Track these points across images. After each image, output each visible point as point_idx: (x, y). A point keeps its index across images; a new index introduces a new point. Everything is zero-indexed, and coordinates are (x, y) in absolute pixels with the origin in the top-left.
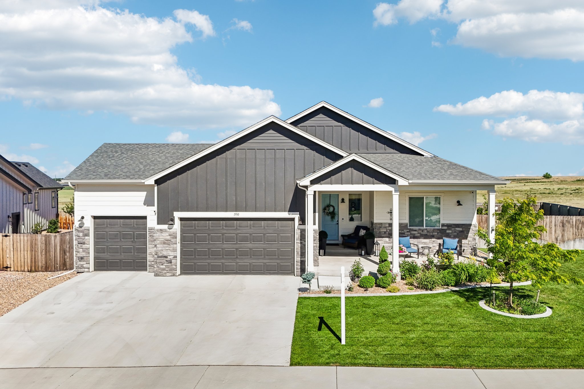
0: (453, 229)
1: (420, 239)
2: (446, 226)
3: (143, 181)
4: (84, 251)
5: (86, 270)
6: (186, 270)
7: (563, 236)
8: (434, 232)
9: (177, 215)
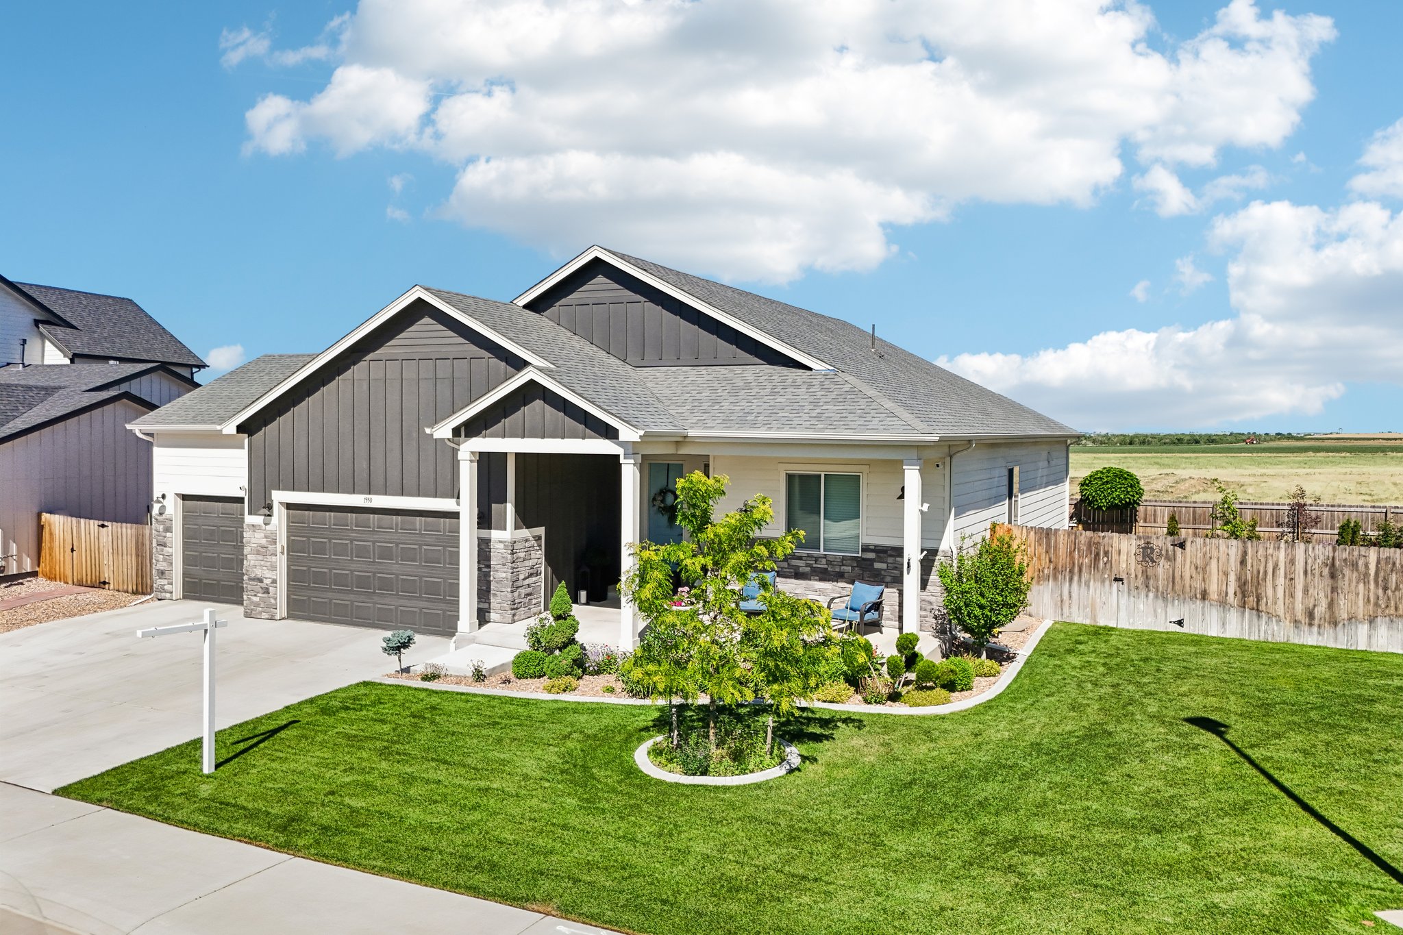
0: (890, 560)
1: (810, 580)
2: (872, 551)
3: (219, 428)
4: (165, 560)
5: (168, 595)
6: (300, 609)
7: (1331, 605)
8: (843, 565)
9: (279, 497)
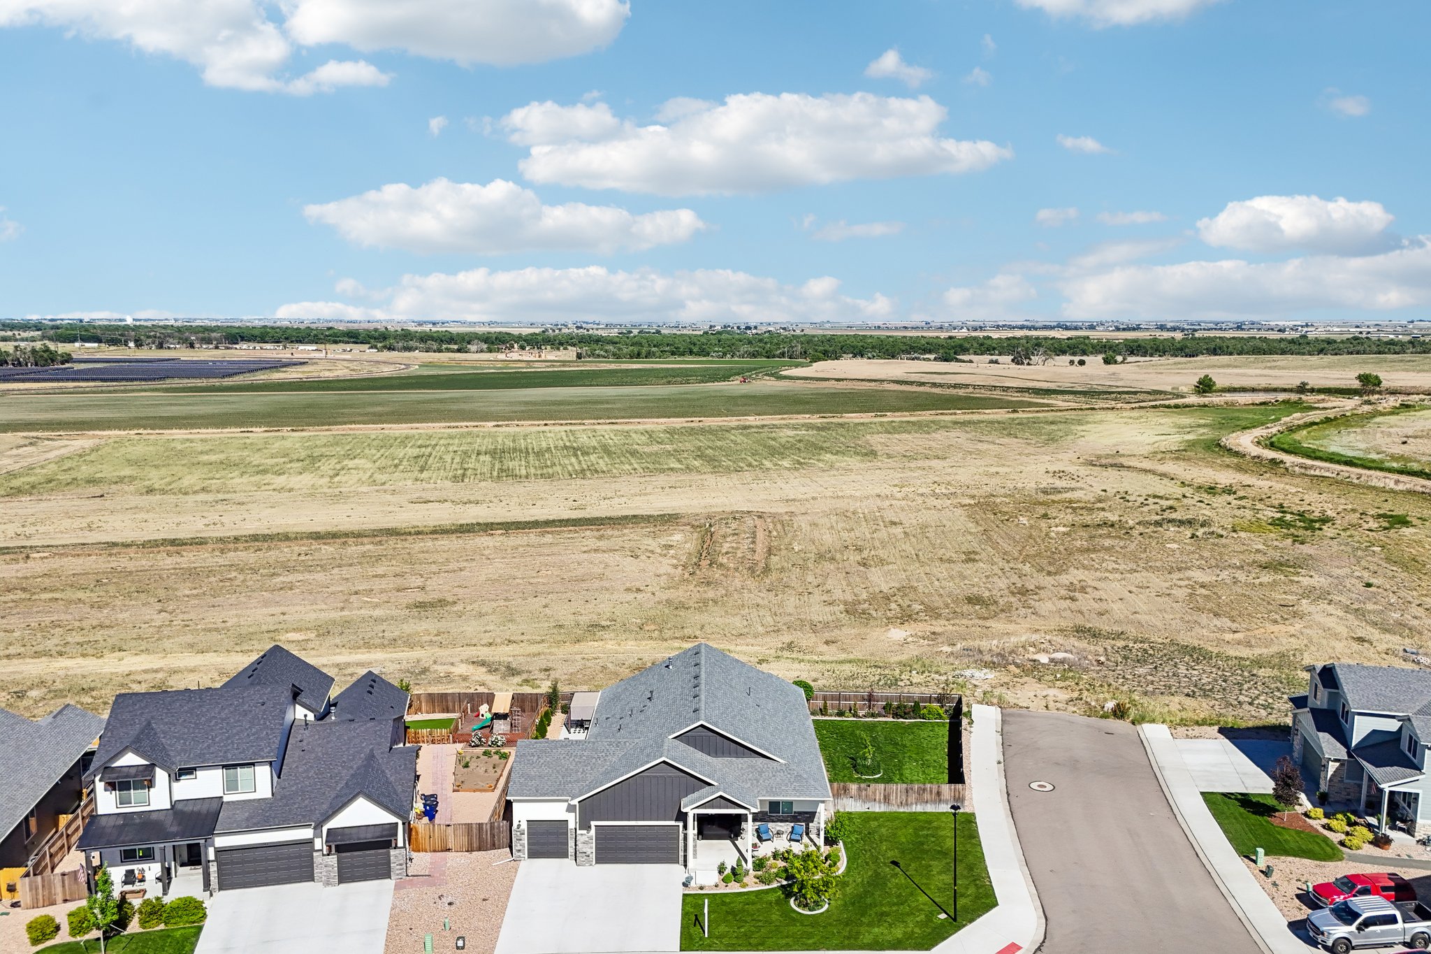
0: (803, 815)
1: (777, 822)
2: (797, 813)
4: (521, 846)
5: (523, 859)
6: (600, 860)
8: (788, 818)
9: (593, 823)
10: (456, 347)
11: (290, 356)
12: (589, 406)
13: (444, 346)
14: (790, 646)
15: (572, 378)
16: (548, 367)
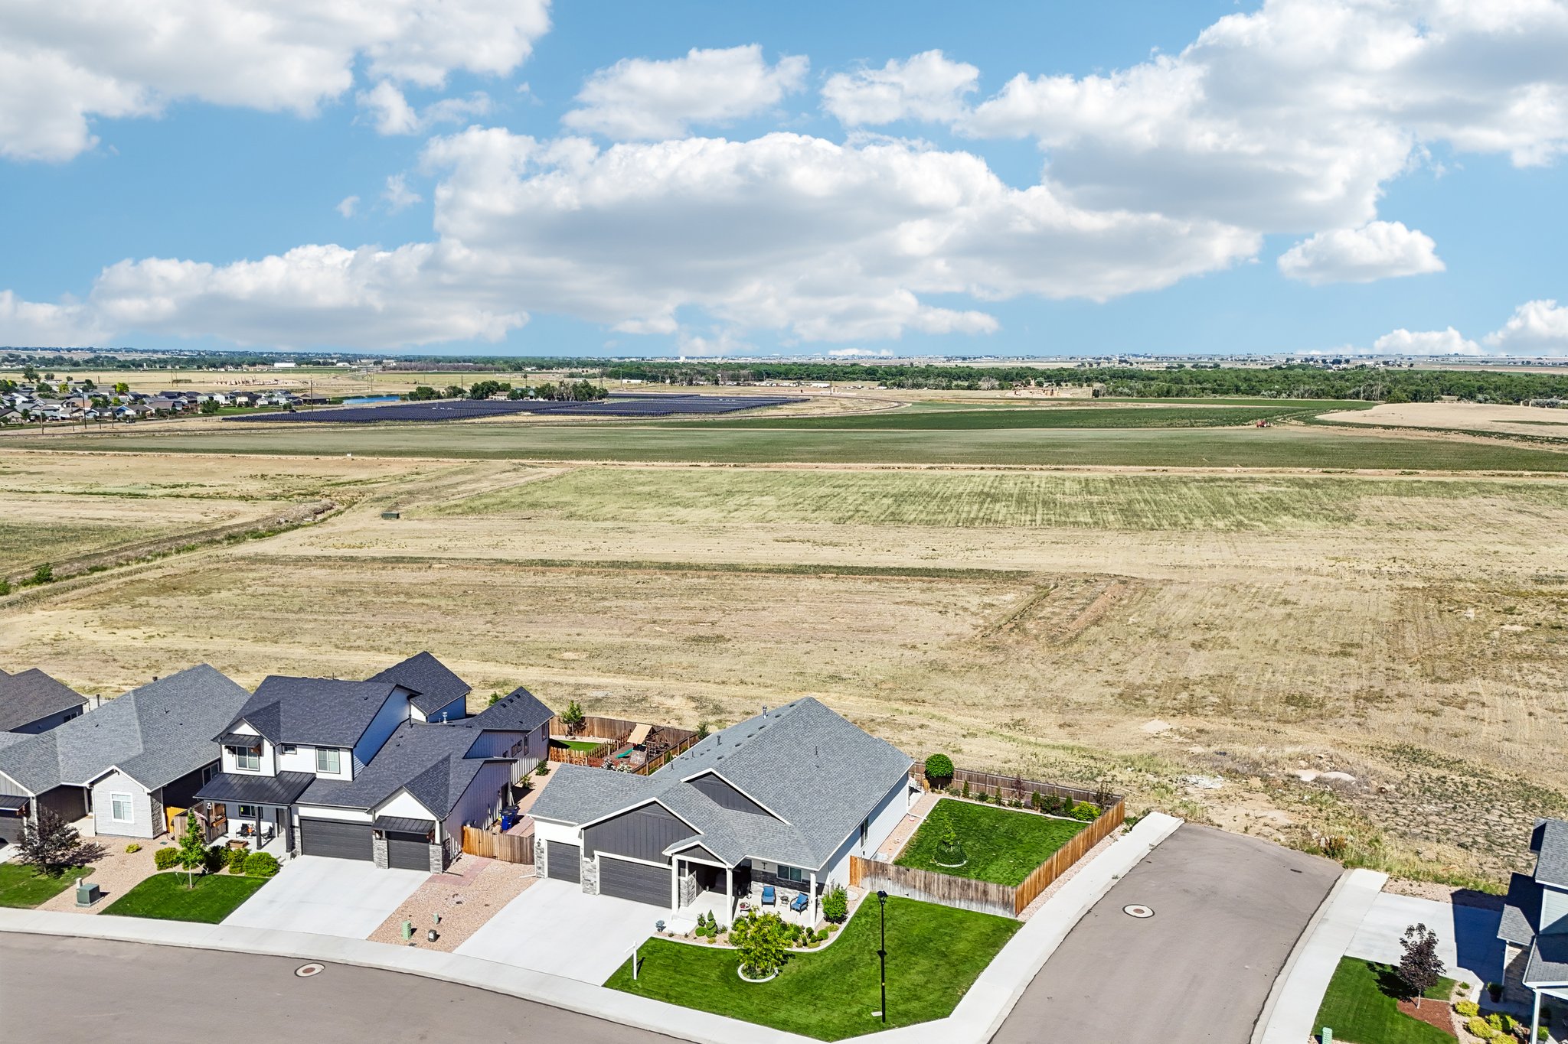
1: (786, 888)
2: (805, 882)
4: (541, 862)
5: (542, 876)
6: (605, 891)
8: (796, 885)
9: (597, 853)
10: (966, 384)
11: (799, 393)
12: (1049, 449)
13: (955, 383)
14: (1016, 724)
15: (1062, 418)
16: (1053, 406)
